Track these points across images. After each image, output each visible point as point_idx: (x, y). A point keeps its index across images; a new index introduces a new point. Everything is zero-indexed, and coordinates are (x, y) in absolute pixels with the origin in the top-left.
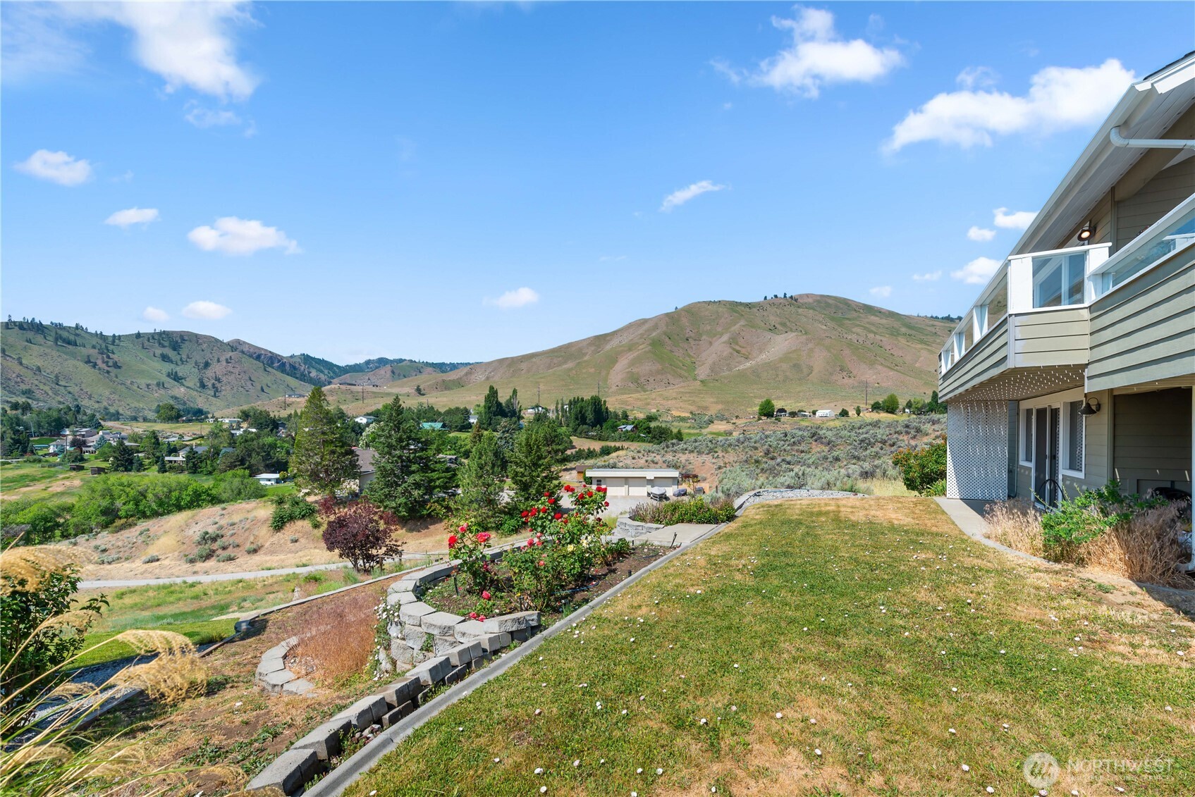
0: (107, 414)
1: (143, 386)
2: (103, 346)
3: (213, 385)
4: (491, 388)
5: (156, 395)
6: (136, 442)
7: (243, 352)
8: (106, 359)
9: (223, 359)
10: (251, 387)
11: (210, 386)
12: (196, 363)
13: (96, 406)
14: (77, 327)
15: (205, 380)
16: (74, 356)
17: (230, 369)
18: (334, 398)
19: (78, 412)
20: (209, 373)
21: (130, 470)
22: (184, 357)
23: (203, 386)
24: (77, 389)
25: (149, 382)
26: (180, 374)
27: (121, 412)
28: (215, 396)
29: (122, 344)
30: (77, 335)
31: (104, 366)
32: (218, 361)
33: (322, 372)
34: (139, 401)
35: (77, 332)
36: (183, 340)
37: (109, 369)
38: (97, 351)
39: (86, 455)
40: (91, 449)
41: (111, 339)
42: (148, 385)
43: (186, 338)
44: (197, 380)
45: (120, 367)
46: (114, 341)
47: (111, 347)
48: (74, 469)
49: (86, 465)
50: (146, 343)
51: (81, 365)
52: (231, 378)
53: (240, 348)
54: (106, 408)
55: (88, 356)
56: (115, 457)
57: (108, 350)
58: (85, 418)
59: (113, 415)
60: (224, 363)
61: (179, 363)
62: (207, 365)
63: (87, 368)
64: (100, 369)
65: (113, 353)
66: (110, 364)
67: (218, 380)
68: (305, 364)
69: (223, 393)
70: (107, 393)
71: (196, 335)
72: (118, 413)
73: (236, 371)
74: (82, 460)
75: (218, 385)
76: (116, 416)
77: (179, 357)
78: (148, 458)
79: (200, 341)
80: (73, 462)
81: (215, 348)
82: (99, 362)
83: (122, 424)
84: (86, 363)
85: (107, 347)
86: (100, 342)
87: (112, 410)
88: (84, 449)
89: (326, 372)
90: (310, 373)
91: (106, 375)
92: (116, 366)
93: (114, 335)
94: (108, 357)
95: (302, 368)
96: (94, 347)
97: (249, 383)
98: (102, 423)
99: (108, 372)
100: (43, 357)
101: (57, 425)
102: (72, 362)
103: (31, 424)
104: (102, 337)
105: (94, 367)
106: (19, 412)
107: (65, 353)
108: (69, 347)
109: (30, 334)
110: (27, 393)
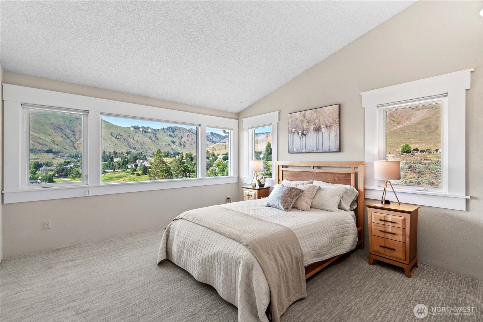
1: (164, 145)
2: (154, 133)
3: (183, 144)
4: (269, 143)
5: (167, 148)
7: (192, 133)
8: (155, 137)
9: (186, 135)
10: (194, 144)
11: (183, 145)
12: (179, 137)
13: (151, 152)
14: (148, 127)
15: (181, 143)
16: (146, 136)
17: (188, 139)
18: (218, 148)
19: (141, 155)
20: (182, 140)
21: (146, 175)
22: (176, 135)
23: (181, 145)
24: (147, 147)
25: (166, 144)
26: (174, 141)
28: (184, 148)
29: (159, 132)
30: (148, 130)
31: (154, 139)
32: (185, 136)
33: (217, 138)
36: (175, 129)
37: (155, 140)
38: (152, 134)
39: (137, 169)
40: (139, 167)
41: (156, 130)
42: (165, 145)
43: (176, 129)
44: (179, 143)
45: (158, 139)
46: (157, 131)
47: (156, 133)
48: (132, 174)
49: (136, 173)
50: (166, 131)
51: (148, 139)
52: (189, 141)
53: (192, 131)
54: (154, 153)
55: (150, 136)
56: (143, 170)
57: (155, 134)
60: (187, 136)
61: (174, 137)
62: (182, 137)
63: (150, 140)
64: (153, 140)
65: (157, 135)
66: (156, 138)
67: (185, 142)
68: (212, 135)
69: (186, 147)
70: (154, 148)
71: (179, 128)
73: (190, 139)
74: (135, 171)
75: (185, 144)
77: (174, 135)
79: (180, 130)
80: (133, 171)
81: (184, 132)
82: (153, 138)
84: (150, 138)
85: (155, 133)
86: (154, 131)
88: (137, 167)
89: (218, 138)
90: (213, 139)
91: (154, 142)
92: (157, 139)
93: (157, 129)
94: (155, 136)
95: (210, 137)
96: (152, 133)
97: (194, 143)
98: (147, 158)
99: (155, 141)
100: (139, 137)
101: (136, 159)
102: (146, 138)
103: (129, 159)
104: (154, 130)
105: (151, 139)
106: (127, 154)
107: (145, 136)
108: (146, 133)
109: (136, 130)
110: (135, 148)
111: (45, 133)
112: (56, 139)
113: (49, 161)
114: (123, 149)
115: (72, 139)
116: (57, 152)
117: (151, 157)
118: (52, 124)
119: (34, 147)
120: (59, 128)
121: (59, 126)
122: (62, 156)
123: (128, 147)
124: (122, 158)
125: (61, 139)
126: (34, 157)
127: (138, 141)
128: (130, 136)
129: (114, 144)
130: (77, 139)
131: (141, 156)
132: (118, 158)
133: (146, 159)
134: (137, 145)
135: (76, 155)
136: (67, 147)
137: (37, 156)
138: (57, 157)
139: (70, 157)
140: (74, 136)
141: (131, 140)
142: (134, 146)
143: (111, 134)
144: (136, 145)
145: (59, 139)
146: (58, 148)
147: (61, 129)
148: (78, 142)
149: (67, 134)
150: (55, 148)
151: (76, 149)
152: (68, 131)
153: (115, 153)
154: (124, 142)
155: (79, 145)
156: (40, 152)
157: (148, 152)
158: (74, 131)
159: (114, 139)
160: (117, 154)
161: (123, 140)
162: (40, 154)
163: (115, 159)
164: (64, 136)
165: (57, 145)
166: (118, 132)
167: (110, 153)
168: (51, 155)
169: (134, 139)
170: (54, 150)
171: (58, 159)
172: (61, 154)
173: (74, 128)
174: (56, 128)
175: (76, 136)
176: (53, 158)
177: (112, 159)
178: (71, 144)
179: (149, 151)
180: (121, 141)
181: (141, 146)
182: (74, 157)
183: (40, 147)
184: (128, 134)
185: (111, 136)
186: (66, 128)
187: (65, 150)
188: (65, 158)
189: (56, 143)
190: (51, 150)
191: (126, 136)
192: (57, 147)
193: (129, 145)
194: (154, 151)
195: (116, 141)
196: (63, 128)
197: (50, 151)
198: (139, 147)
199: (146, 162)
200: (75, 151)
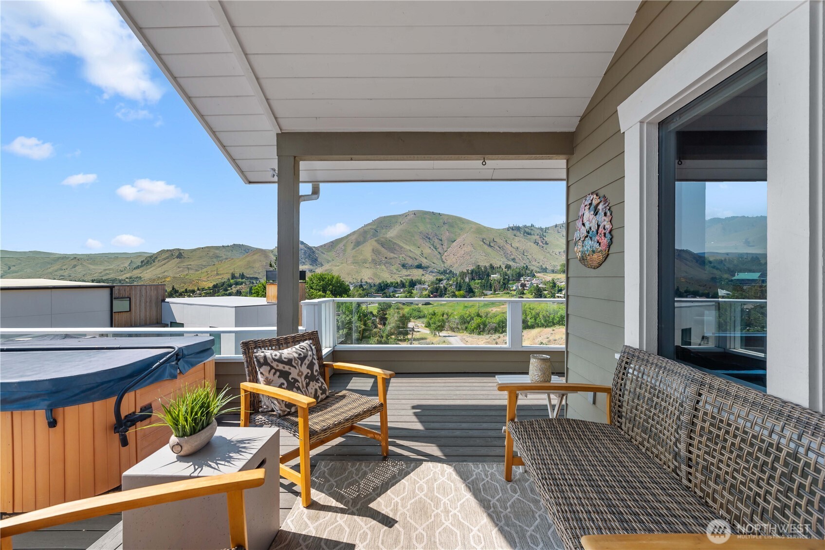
0: (542, 269)
1: (557, 253)
2: (542, 234)
6: (546, 285)
8: (542, 241)
13: (538, 265)
14: (532, 226)
16: (530, 240)
19: (527, 269)
24: (531, 256)
25: (560, 251)
27: (547, 267)
29: (549, 231)
30: (532, 230)
31: (541, 244)
34: (555, 262)
35: (532, 228)
37: (543, 245)
38: (539, 236)
39: (525, 292)
40: (527, 288)
41: (544, 230)
42: (560, 252)
45: (548, 244)
46: (546, 231)
47: (544, 234)
49: (524, 296)
50: (560, 230)
51: (532, 244)
54: (542, 266)
55: (535, 240)
56: (535, 293)
57: (543, 236)
58: (529, 272)
59: (544, 269)
63: (534, 246)
64: (540, 245)
65: (545, 237)
66: (544, 243)
70: (542, 258)
72: (546, 268)
74: (523, 294)
76: (544, 270)
78: (549, 294)
80: (520, 294)
82: (540, 242)
83: (544, 275)
84: (534, 243)
86: (540, 232)
87: (544, 267)
88: (525, 288)
92: (547, 244)
93: (546, 228)
94: (543, 239)
96: (538, 235)
98: (535, 274)
99: (543, 247)
100: (519, 242)
101: (519, 276)
102: (529, 243)
103: (510, 275)
104: (541, 229)
105: (537, 245)
106: (507, 269)
107: (527, 239)
108: (529, 236)
109: (515, 232)
110: (514, 260)
111: (415, 245)
112: (424, 252)
113: (419, 279)
114: (499, 261)
115: (440, 250)
116: (426, 268)
117: (539, 272)
118: (421, 233)
119: (406, 262)
120: (427, 237)
121: (427, 235)
122: (432, 272)
123: (505, 258)
124: (500, 274)
125: (429, 251)
126: (406, 274)
127: (517, 248)
128: (506, 241)
129: (487, 255)
130: (445, 250)
131: (527, 271)
132: (496, 274)
133: (534, 276)
134: (517, 255)
135: (444, 270)
136: (435, 261)
137: (408, 273)
138: (426, 273)
139: (439, 273)
140: (441, 246)
141: (508, 247)
142: (512, 257)
143: (483, 241)
144: (515, 254)
145: (427, 251)
146: (426, 262)
147: (429, 238)
148: (446, 254)
149: (435, 244)
150: (425, 262)
151: (443, 262)
152: (436, 241)
153: (492, 267)
154: (499, 251)
155: (447, 258)
156: (411, 267)
157: (534, 266)
158: (441, 240)
159: (486, 247)
160: (494, 269)
161: (498, 248)
162: (410, 270)
163: (492, 276)
164: (432, 248)
165: (426, 258)
166: (492, 237)
167: (485, 267)
168: (420, 271)
169: (512, 246)
170: (423, 265)
171: (427, 275)
172: (430, 269)
173: (442, 236)
174: (424, 237)
175: (443, 246)
176: (423, 275)
177: (488, 275)
178: (439, 256)
179: (534, 263)
180: (495, 249)
181: (522, 255)
182: (442, 273)
183: (410, 262)
184: (504, 239)
185: (482, 243)
186: (434, 237)
187: (433, 264)
188: (434, 274)
189: (425, 256)
190: (421, 265)
191: (501, 242)
192: (426, 260)
193: (506, 255)
194: (541, 263)
195: (489, 250)
196: (431, 237)
197: (419, 267)
198: (520, 257)
199: (534, 281)
200: (443, 265)
